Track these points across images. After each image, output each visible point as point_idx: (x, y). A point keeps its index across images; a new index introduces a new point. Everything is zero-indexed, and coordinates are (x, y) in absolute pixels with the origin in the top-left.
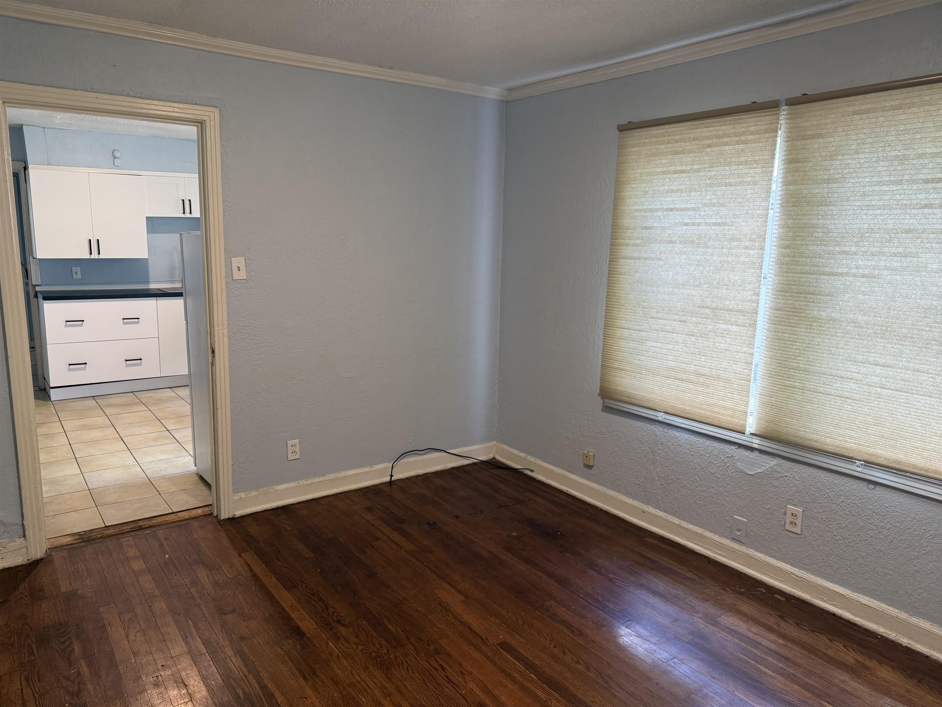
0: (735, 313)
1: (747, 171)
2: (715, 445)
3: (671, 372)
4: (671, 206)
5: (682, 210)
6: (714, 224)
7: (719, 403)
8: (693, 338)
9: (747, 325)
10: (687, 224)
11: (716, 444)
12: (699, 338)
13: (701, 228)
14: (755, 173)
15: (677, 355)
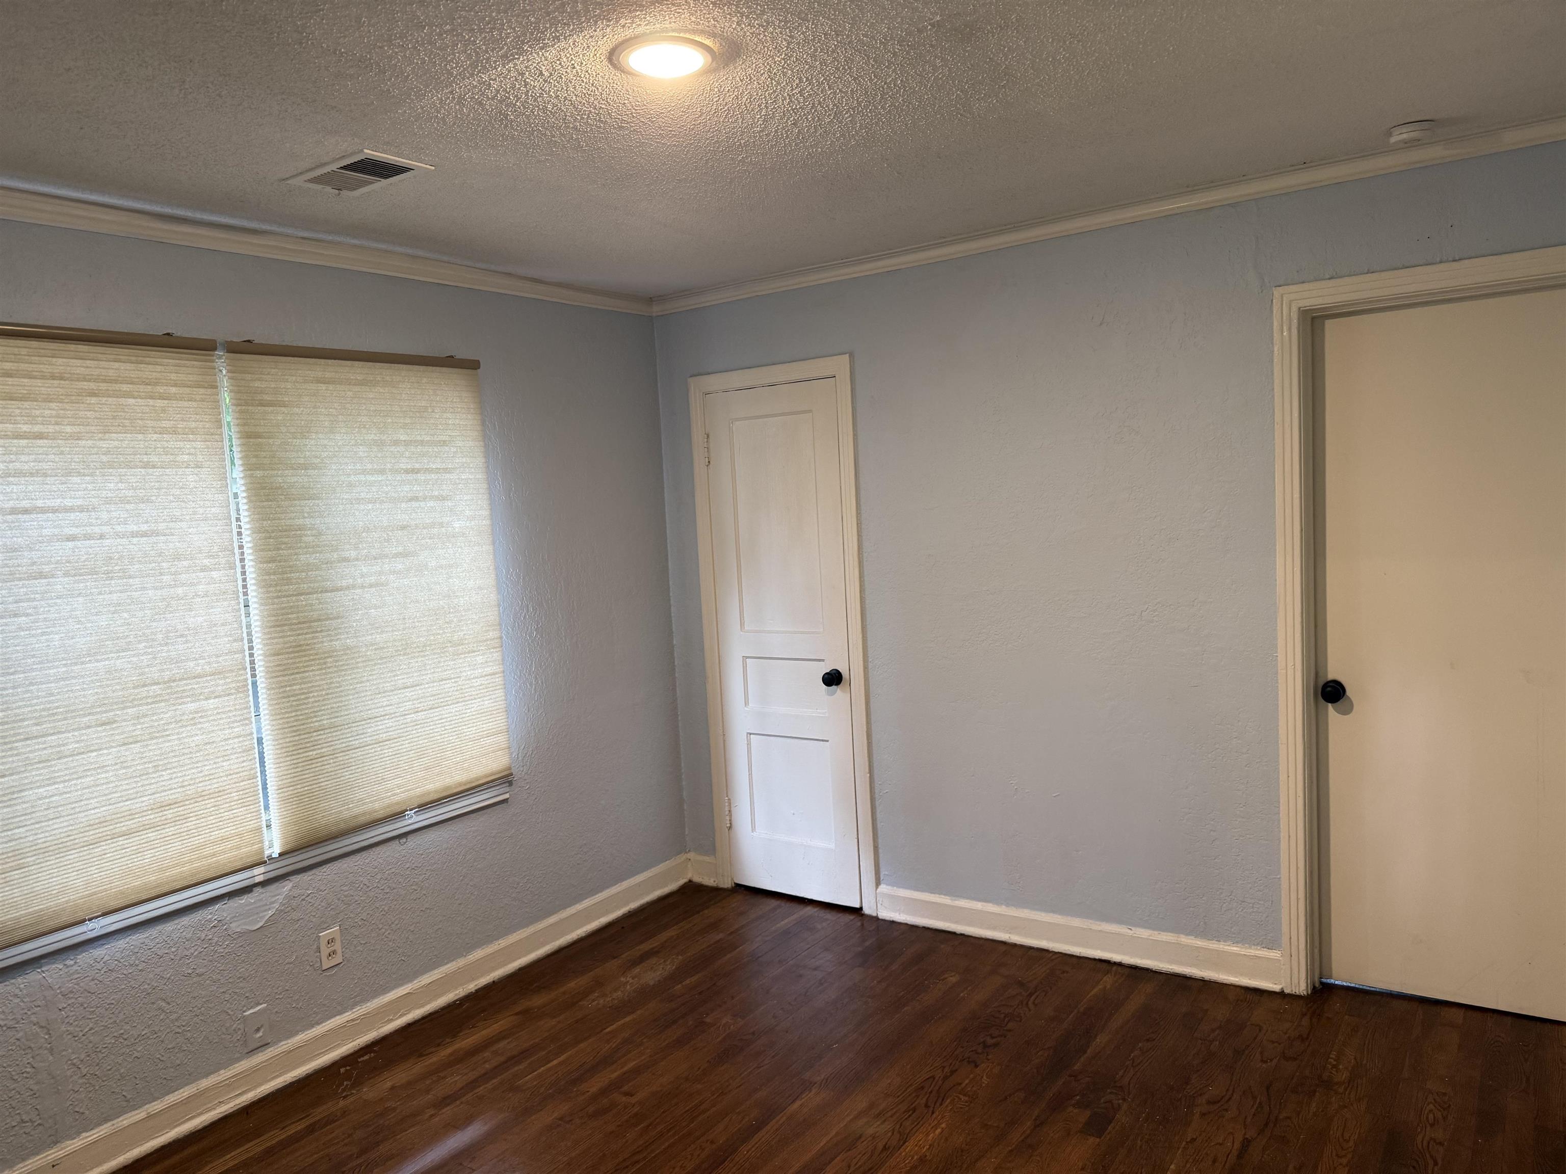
0: (209, 678)
1: (181, 444)
2: (183, 923)
3: (101, 830)
4: (25, 504)
5: (54, 511)
6: (134, 535)
7: (211, 838)
8: (136, 747)
9: (233, 691)
10: (72, 538)
11: (185, 920)
12: (149, 742)
13: (107, 542)
14: (195, 448)
15: (107, 792)
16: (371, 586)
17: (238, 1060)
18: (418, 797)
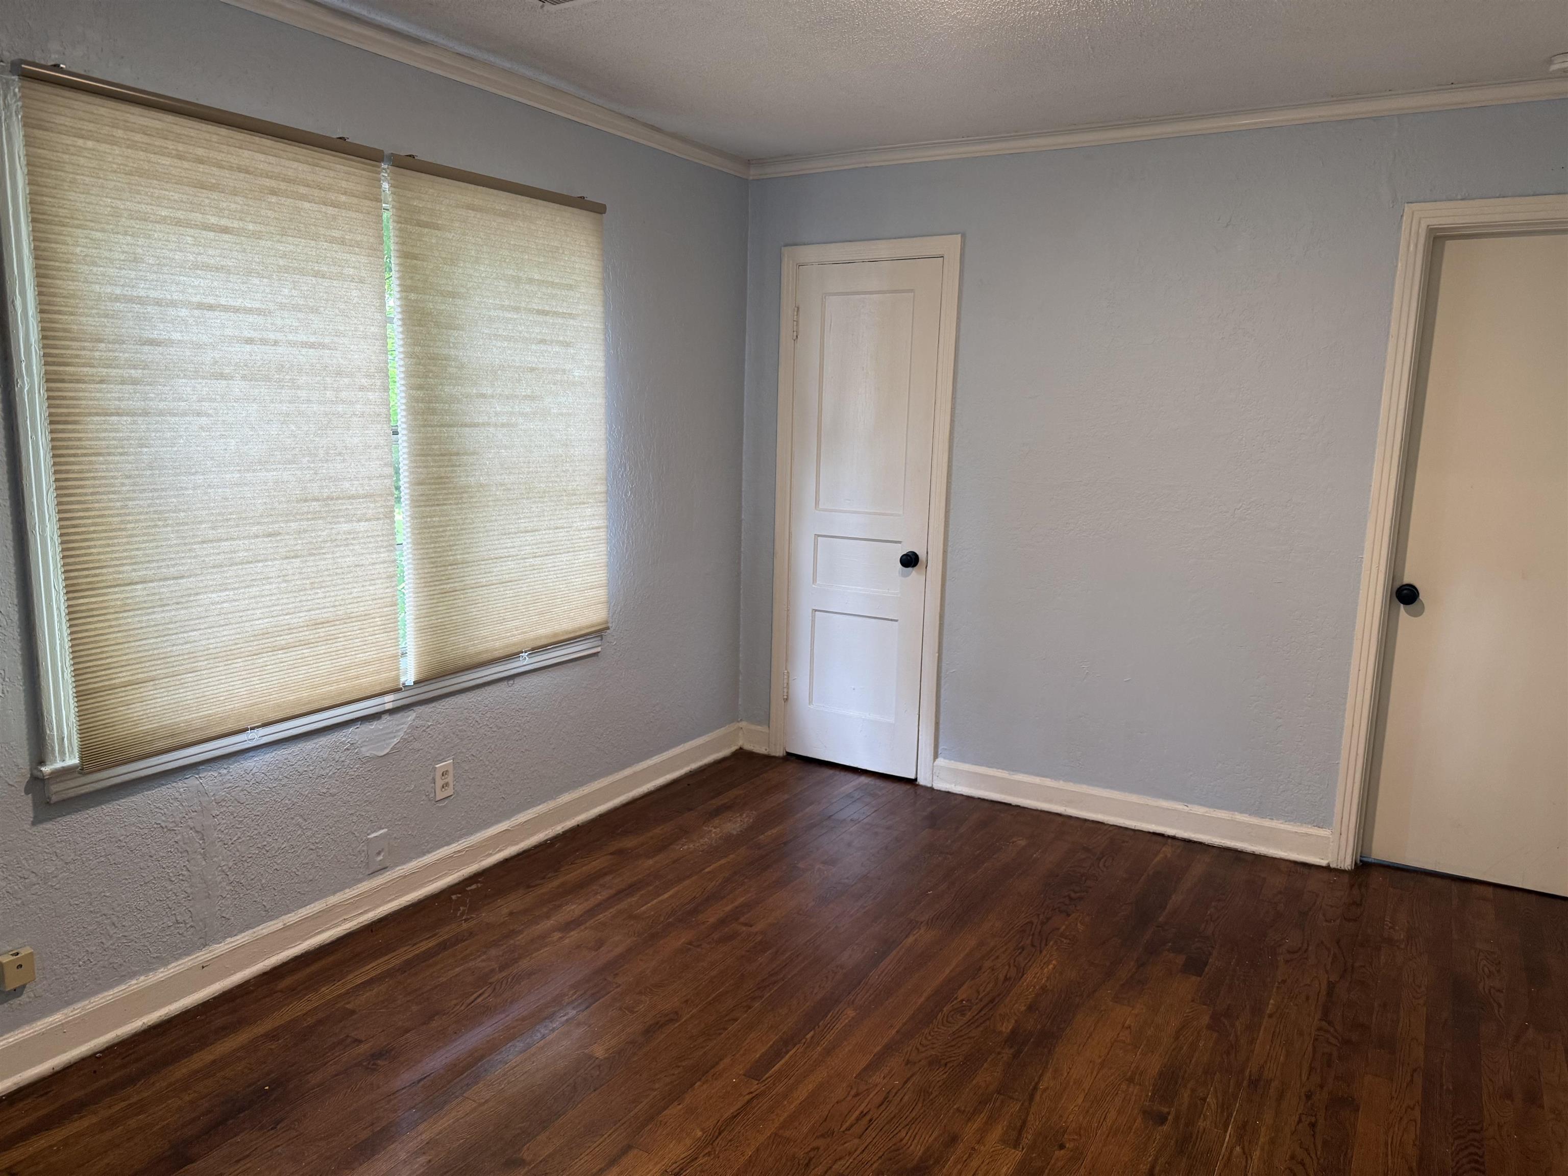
0: (361, 500)
1: (348, 256)
2: (321, 743)
3: (264, 641)
4: (211, 300)
5: (236, 310)
6: (305, 345)
7: (356, 660)
8: (297, 562)
9: (381, 516)
10: (250, 341)
11: (323, 741)
12: (308, 559)
13: (280, 350)
14: (359, 262)
15: (270, 604)
16: (503, 425)
17: (360, 881)
18: (532, 640)
